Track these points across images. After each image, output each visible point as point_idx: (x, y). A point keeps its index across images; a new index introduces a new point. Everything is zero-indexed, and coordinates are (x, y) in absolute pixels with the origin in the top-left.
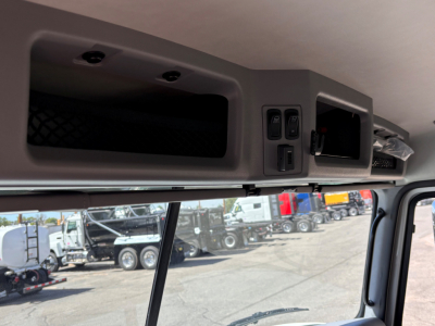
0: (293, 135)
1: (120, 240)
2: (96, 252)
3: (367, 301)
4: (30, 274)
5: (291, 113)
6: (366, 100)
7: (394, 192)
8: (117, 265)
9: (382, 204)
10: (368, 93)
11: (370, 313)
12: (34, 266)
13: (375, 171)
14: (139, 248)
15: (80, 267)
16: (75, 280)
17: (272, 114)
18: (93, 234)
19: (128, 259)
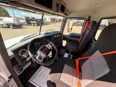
0: (59, 7)
1: (31, 22)
2: (28, 23)
3: (61, 29)
4: (19, 25)
5: (59, 4)
6: (66, 5)
7: (66, 18)
8: (31, 25)
9: (64, 19)
10: (66, 4)
11: (61, 30)
12: (19, 24)
13: (65, 15)
14: (34, 23)
15: (26, 25)
16: (26, 26)
17: (57, 4)
18: (27, 21)
19: (32, 25)
